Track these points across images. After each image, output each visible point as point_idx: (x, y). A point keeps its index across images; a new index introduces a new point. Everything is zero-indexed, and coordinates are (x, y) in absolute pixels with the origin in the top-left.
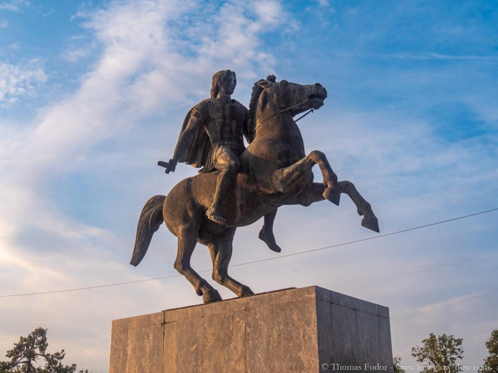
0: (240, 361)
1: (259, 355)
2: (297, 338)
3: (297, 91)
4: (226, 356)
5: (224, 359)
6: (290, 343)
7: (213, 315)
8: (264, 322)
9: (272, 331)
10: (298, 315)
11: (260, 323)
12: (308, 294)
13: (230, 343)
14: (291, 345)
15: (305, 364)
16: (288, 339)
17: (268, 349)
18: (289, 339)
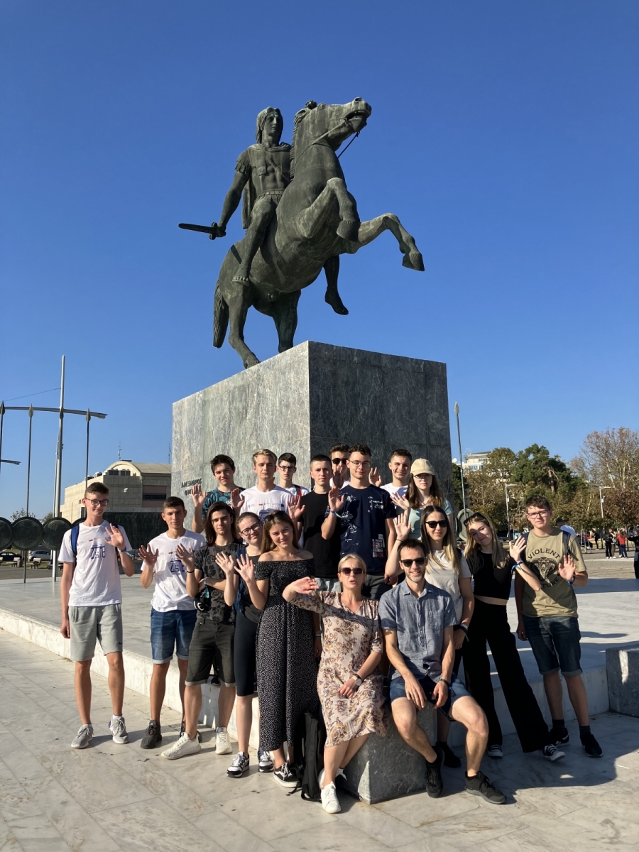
0: (253, 435)
1: (267, 427)
2: (293, 404)
3: (334, 113)
4: (244, 430)
5: (243, 434)
6: (288, 411)
8: (270, 388)
9: (275, 399)
10: (294, 377)
11: (267, 390)
13: (246, 416)
15: (298, 433)
16: (286, 406)
17: (272, 419)
18: (288, 406)
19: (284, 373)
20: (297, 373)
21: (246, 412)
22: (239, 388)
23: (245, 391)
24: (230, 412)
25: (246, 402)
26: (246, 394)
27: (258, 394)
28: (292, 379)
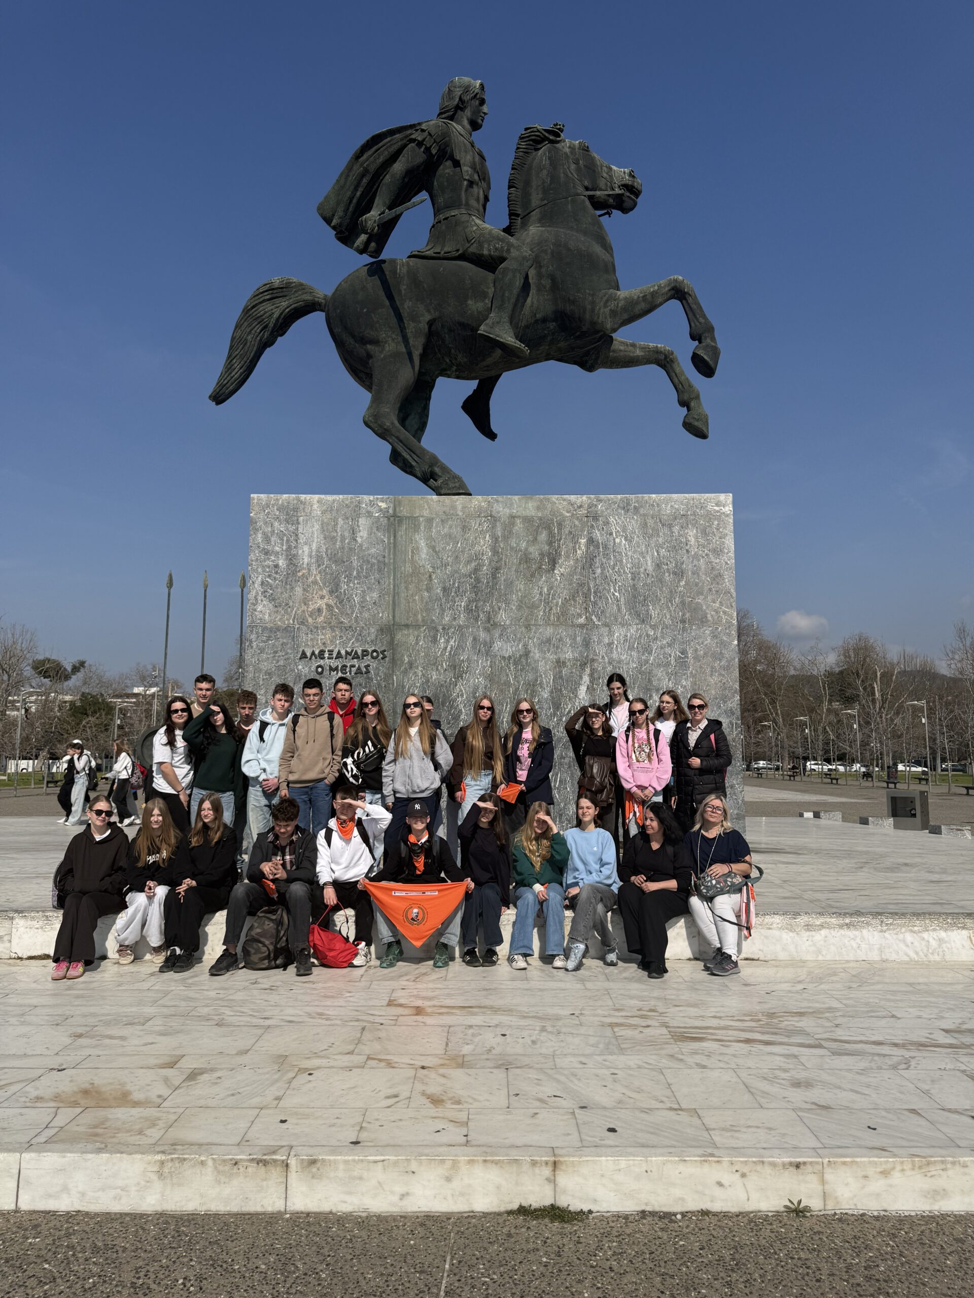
0: (575, 601)
1: (617, 594)
2: (693, 573)
4: (546, 590)
5: (541, 594)
6: (679, 581)
7: (513, 517)
8: (626, 539)
9: (644, 557)
10: (696, 538)
11: (617, 540)
12: (717, 505)
13: (553, 570)
14: (683, 583)
15: (709, 616)
16: (675, 573)
17: (634, 585)
18: (679, 573)
19: (670, 526)
20: (704, 533)
21: (553, 563)
22: (527, 520)
23: (549, 528)
24: (495, 552)
25: (550, 543)
26: (551, 534)
27: (591, 541)
28: (692, 540)
